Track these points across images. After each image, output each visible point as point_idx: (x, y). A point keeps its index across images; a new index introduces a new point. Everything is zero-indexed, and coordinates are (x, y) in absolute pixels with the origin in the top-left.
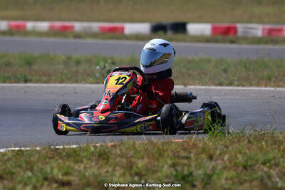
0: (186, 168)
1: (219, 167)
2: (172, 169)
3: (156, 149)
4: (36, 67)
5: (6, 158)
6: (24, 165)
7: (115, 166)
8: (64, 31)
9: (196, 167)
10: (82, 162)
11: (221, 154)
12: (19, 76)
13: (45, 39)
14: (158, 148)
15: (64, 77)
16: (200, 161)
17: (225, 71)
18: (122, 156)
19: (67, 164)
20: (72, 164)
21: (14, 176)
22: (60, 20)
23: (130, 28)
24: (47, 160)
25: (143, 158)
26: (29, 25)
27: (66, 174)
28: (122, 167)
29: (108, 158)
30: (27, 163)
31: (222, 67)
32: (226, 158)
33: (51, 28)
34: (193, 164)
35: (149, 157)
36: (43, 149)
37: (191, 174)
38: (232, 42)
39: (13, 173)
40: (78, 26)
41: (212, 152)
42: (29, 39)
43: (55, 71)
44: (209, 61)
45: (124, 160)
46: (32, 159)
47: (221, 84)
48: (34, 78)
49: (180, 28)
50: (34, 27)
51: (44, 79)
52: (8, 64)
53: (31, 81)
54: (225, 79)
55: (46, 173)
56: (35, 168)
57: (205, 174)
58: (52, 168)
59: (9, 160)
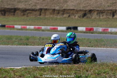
0: (79, 74)
1: (90, 74)
2: (75, 74)
3: (69, 68)
4: (30, 40)
5: (21, 70)
6: (27, 73)
7: (56, 73)
8: (39, 29)
9: (82, 74)
10: (46, 72)
11: (90, 70)
12: (25, 43)
13: (33, 31)
14: (70, 68)
15: (39, 44)
16: (84, 72)
17: (90, 42)
18: (59, 70)
19: (41, 72)
20: (43, 72)
21: (24, 76)
22: (37, 26)
23: (60, 28)
24: (35, 71)
25: (65, 71)
26: (28, 27)
27: (41, 76)
28: (59, 74)
29: (54, 71)
30: (29, 72)
31: (89, 41)
32: (92, 71)
33: (35, 28)
34: (82, 73)
35: (67, 70)
36: (34, 67)
37: (81, 76)
38: (92, 33)
39: (24, 75)
40: (43, 27)
41: (87, 69)
42: (27, 31)
43: (36, 42)
44: (85, 39)
45: (59, 71)
46: (30, 70)
47: (89, 47)
48: (29, 44)
49: (75, 28)
50: (29, 27)
51: (33, 44)
52: (21, 39)
53: (28, 45)
54: (90, 45)
55: (35, 75)
56: (31, 73)
57: (85, 76)
58: (36, 74)
59: (22, 71)
